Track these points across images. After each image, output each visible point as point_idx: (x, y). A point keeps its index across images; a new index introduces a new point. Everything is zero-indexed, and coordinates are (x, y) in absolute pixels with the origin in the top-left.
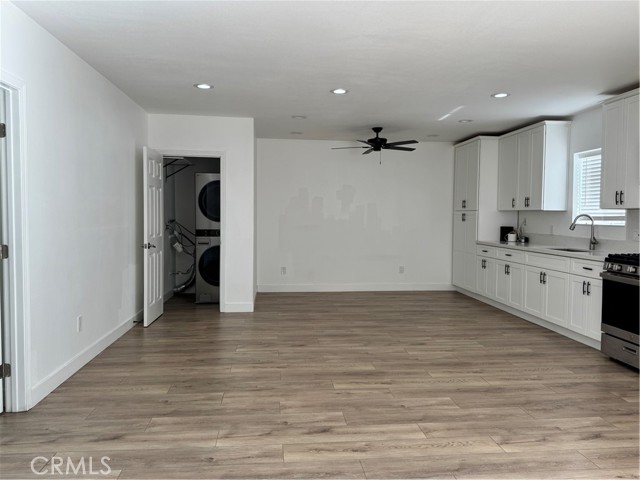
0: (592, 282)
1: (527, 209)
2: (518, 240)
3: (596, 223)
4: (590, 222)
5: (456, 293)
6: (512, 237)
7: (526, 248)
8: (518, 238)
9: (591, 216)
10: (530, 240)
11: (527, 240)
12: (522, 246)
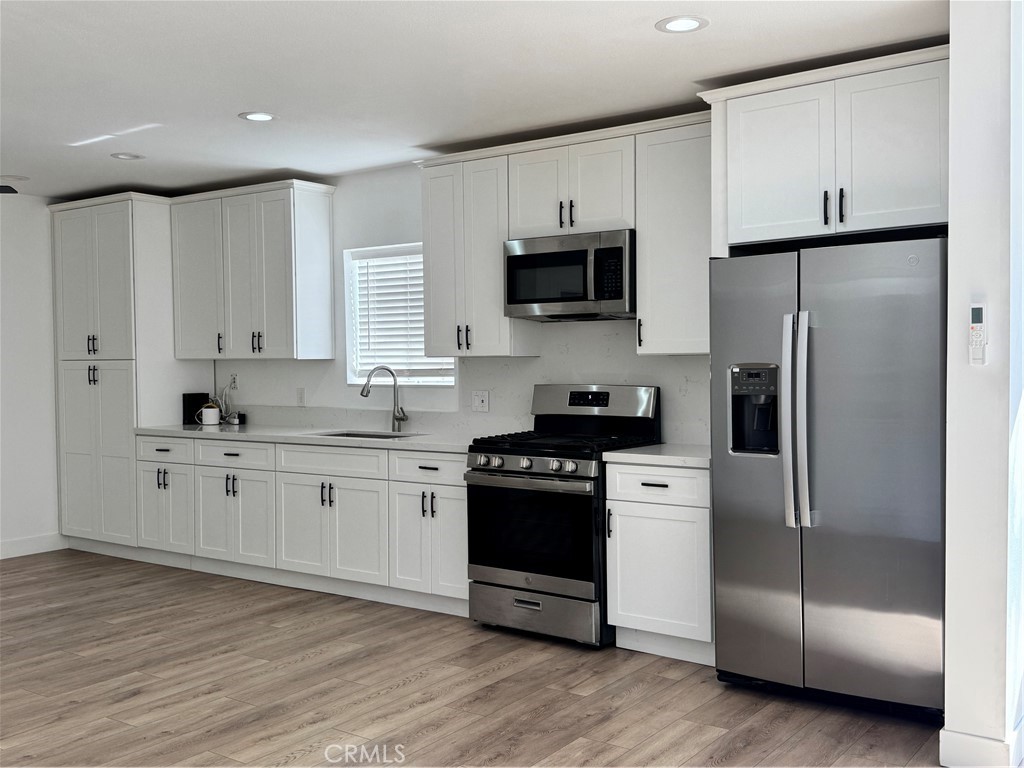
0: (439, 492)
1: (257, 355)
2: (224, 421)
3: (401, 381)
4: (389, 381)
5: (70, 553)
6: (210, 415)
7: (242, 436)
8: (222, 418)
9: (392, 368)
10: (251, 418)
11: (243, 419)
12: (234, 432)
